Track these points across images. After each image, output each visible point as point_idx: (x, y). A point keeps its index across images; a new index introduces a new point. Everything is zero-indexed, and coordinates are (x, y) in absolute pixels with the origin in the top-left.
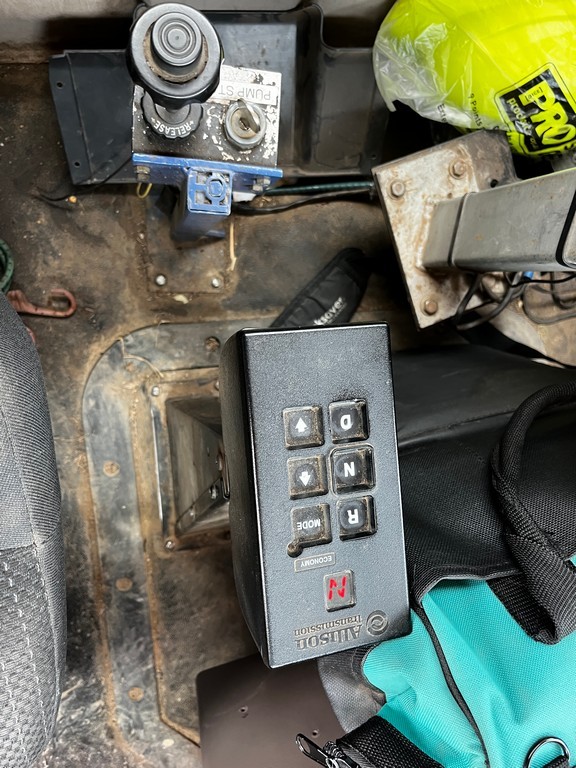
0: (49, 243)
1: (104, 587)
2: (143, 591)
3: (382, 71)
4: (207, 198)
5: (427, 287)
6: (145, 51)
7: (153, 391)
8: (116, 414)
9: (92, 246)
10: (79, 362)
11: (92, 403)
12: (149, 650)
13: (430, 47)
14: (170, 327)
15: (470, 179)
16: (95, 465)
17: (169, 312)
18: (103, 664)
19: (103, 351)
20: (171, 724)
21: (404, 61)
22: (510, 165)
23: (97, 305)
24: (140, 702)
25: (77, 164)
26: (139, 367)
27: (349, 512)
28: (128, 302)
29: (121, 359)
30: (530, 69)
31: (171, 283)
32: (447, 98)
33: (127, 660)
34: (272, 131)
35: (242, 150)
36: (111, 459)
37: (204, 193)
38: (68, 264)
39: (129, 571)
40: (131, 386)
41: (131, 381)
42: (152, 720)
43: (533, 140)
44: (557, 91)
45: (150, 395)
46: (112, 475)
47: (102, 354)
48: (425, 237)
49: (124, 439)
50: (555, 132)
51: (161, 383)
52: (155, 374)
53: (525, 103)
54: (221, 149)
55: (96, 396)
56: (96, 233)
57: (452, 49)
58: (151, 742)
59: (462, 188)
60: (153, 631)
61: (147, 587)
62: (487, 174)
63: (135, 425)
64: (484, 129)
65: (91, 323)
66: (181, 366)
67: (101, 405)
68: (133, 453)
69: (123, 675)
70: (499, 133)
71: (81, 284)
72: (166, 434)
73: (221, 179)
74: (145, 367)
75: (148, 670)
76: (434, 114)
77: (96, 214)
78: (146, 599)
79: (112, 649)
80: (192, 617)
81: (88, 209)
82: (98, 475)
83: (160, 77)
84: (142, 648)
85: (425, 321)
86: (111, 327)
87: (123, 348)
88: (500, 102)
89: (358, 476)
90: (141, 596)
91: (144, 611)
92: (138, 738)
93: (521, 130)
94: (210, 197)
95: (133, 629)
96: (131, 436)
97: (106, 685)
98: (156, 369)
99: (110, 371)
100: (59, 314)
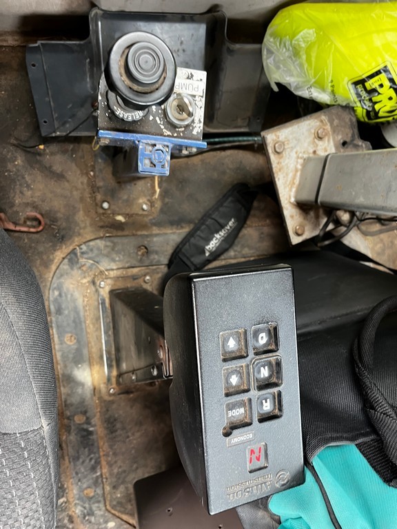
0: (24, 178)
1: (66, 420)
2: (93, 423)
3: (268, 62)
4: (152, 163)
5: (298, 216)
6: (120, 68)
7: (100, 284)
8: (74, 301)
9: (55, 181)
10: (46, 265)
11: (56, 293)
12: (98, 462)
13: (303, 45)
14: (112, 239)
15: (329, 141)
16: (59, 337)
17: (112, 228)
18: (66, 473)
19: (64, 256)
20: (113, 512)
21: (284, 54)
22: (356, 131)
23: (59, 223)
24: (92, 498)
25: (45, 122)
26: (90, 268)
27: (264, 401)
28: (82, 221)
29: (77, 262)
30: (374, 65)
31: (113, 207)
32: (315, 82)
33: (83, 470)
34: (199, 114)
35: (178, 128)
36: (71, 332)
37: (150, 159)
38: (38, 194)
39: (84, 409)
40: (85, 281)
41: (85, 277)
42: (100, 510)
43: (372, 114)
44: (391, 80)
45: (98, 287)
46: (72, 343)
47: (64, 258)
48: (297, 181)
49: (80, 318)
50: (387, 108)
51: (106, 279)
52: (101, 272)
53: (369, 88)
54: (162, 127)
55: (59, 288)
56: (58, 172)
57: (318, 47)
58: (100, 524)
59: (323, 147)
60: (101, 450)
61: (96, 420)
62: (340, 137)
63: (87, 308)
64: (339, 105)
65: (55, 236)
66: (121, 266)
67: (63, 295)
68: (86, 329)
69: (79, 480)
70: (349, 108)
71: (48, 209)
72: (110, 315)
73: (162, 148)
74: (94, 267)
75: (97, 477)
76: (304, 93)
77: (59, 158)
78: (96, 428)
79: (72, 463)
80: (128, 440)
81: (52, 154)
82: (61, 344)
83: (130, 88)
84: (93, 462)
85: (295, 240)
86: (70, 239)
87: (79, 254)
88: (351, 87)
89: (270, 376)
90: (92, 426)
91: (94, 437)
92: (90, 522)
93: (365, 107)
94: (155, 163)
95: (87, 449)
96: (84, 316)
97: (68, 487)
98: (102, 269)
99: (69, 270)
100: (32, 230)
